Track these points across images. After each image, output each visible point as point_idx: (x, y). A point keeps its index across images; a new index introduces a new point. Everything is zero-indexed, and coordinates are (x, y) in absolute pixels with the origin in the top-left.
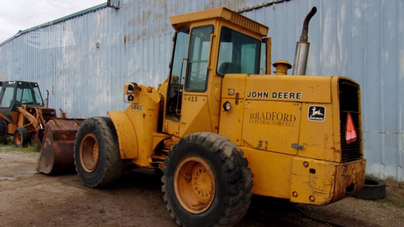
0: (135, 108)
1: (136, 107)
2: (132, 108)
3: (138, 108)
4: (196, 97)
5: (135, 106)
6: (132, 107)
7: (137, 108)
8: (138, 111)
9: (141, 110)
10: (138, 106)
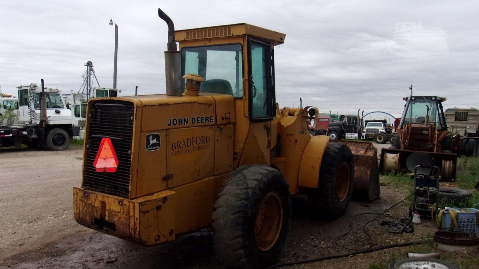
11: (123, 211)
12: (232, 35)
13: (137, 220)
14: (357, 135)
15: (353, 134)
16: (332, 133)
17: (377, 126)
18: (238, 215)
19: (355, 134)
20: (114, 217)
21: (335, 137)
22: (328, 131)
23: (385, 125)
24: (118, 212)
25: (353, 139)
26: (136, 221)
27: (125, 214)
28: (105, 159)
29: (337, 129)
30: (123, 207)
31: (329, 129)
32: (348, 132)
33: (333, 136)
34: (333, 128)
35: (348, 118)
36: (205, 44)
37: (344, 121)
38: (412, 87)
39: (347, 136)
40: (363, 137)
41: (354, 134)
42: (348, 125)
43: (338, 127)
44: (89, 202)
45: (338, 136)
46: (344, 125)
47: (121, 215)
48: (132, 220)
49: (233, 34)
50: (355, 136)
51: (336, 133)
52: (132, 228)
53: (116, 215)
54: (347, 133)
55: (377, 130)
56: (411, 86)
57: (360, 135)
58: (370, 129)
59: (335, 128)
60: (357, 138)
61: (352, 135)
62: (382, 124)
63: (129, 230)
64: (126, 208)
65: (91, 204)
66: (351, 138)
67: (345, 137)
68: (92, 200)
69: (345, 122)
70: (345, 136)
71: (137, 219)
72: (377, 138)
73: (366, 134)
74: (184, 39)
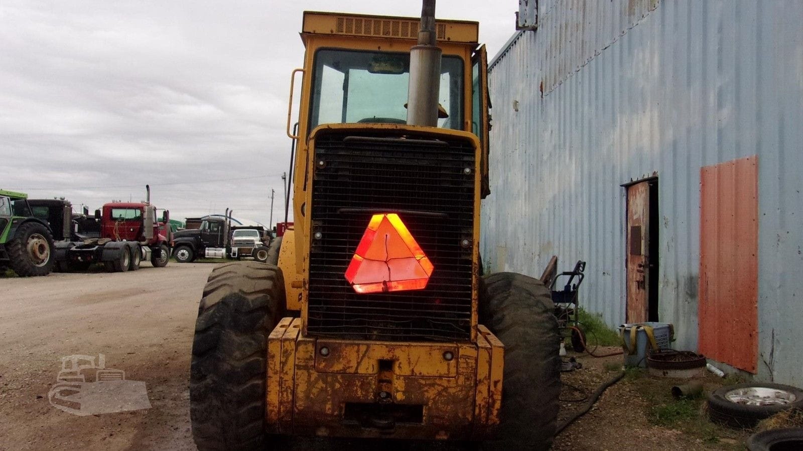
11: (457, 373)
12: (446, 39)
13: (495, 386)
14: (224, 251)
15: (217, 249)
16: (182, 249)
17: (250, 236)
18: (552, 358)
19: (221, 249)
20: (426, 388)
21: (188, 255)
22: (173, 245)
23: (262, 235)
24: (441, 377)
25: (217, 257)
26: (492, 388)
27: (461, 380)
28: (386, 262)
29: (190, 242)
30: (457, 362)
31: (175, 242)
32: (209, 247)
33: (183, 254)
34: (183, 240)
35: (208, 222)
36: (379, 48)
37: (201, 228)
38: (285, 176)
39: (208, 253)
40: (234, 254)
41: (219, 249)
42: (208, 234)
43: (192, 238)
44: (338, 367)
45: (192, 255)
46: (202, 234)
47: (449, 381)
48: (483, 388)
49: (449, 39)
50: (221, 252)
51: (188, 248)
52: (480, 405)
53: (433, 385)
54: (207, 248)
55: (251, 243)
56: (283, 175)
57: (229, 250)
58: (239, 241)
59: (186, 240)
60: (225, 256)
61: (216, 252)
62: (258, 233)
63: (474, 410)
64: (467, 363)
65: (343, 372)
66: (215, 256)
67: (204, 255)
68: (349, 361)
69: (204, 230)
70: (205, 253)
71: (496, 383)
72: (258, 255)
73: (238, 249)
74: (332, 31)
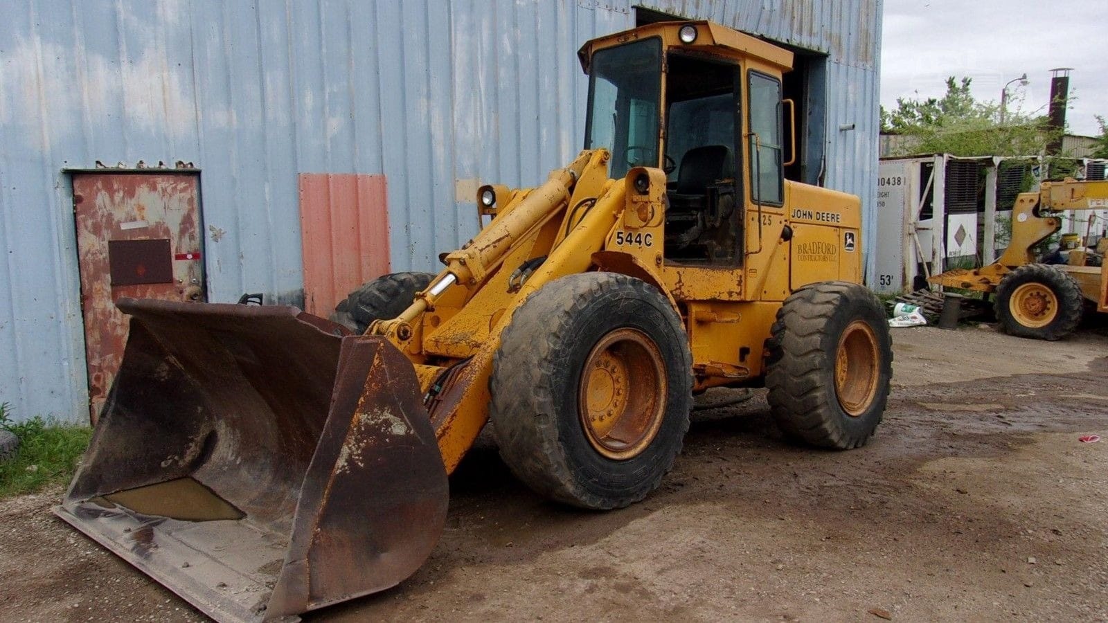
0: (631, 242)
1: (633, 240)
2: (620, 240)
3: (640, 242)
4: (770, 216)
5: (630, 234)
6: (618, 237)
7: (636, 241)
8: (640, 248)
9: (649, 245)
10: (639, 235)
